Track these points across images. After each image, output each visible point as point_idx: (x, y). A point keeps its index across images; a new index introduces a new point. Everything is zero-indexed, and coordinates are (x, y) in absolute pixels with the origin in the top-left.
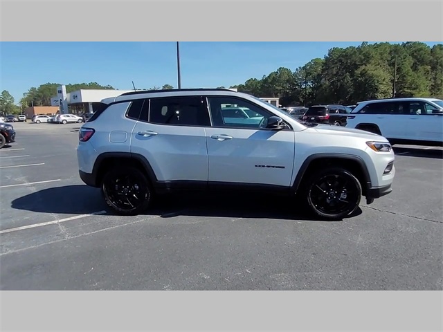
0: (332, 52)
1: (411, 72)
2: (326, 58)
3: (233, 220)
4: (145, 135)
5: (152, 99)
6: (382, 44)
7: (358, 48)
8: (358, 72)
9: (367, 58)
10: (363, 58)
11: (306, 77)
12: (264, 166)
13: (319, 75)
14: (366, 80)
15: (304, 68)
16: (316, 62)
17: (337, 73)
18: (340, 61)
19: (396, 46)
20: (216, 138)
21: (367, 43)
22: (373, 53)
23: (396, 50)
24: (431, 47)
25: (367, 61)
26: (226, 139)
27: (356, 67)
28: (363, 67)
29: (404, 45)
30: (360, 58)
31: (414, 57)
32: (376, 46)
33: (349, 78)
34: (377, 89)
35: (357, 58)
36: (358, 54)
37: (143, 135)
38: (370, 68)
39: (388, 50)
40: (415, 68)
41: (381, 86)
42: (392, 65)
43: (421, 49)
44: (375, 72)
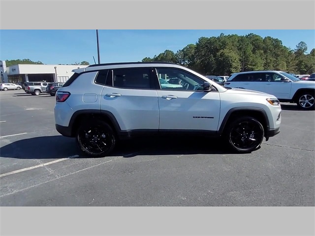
0: (201, 40)
1: (252, 55)
2: (197, 44)
3: (178, 156)
4: (111, 97)
5: (114, 70)
6: (233, 35)
7: (218, 38)
8: (219, 54)
9: (224, 45)
10: (221, 44)
11: (184, 57)
12: (199, 117)
13: (193, 56)
14: (224, 59)
15: (183, 50)
16: (190, 47)
17: (205, 54)
18: (207, 46)
19: (242, 37)
20: (165, 98)
21: (223, 34)
22: (228, 41)
23: (241, 39)
24: (264, 38)
25: (224, 47)
26: (173, 98)
27: (218, 50)
28: (222, 51)
29: (247, 37)
30: (220, 45)
31: (253, 44)
32: (230, 37)
33: (213, 58)
34: (231, 65)
35: (217, 45)
36: (218, 41)
37: (110, 96)
38: (226, 51)
39: (237, 39)
40: (254, 51)
41: (234, 64)
42: (240, 49)
43: (257, 40)
44: (229, 54)
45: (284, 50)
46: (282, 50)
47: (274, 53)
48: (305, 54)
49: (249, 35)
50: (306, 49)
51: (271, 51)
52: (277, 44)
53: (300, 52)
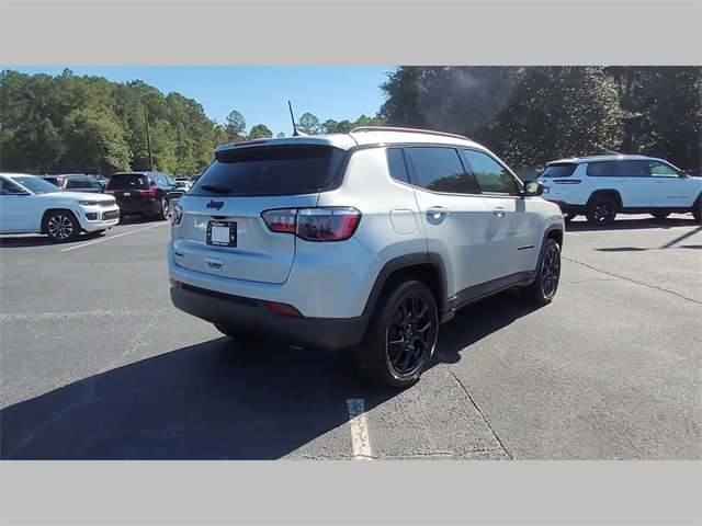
7: (58, 79)
8: (70, 119)
9: (79, 98)
10: (73, 96)
14: (87, 133)
17: (25, 116)
18: (28, 96)
19: (120, 86)
21: (71, 72)
22: (88, 91)
23: (119, 91)
24: (166, 95)
25: (81, 103)
27: (66, 111)
28: (78, 112)
29: (129, 85)
30: (67, 96)
31: (147, 106)
33: (55, 131)
34: (107, 150)
35: (58, 95)
36: (59, 86)
38: (89, 114)
39: (109, 90)
40: (150, 120)
41: (113, 145)
42: (120, 113)
43: (154, 96)
44: (99, 122)
45: (208, 124)
46: (205, 124)
47: (192, 128)
48: (243, 134)
49: (134, 83)
50: (243, 126)
51: (185, 124)
52: (194, 110)
53: (232, 131)
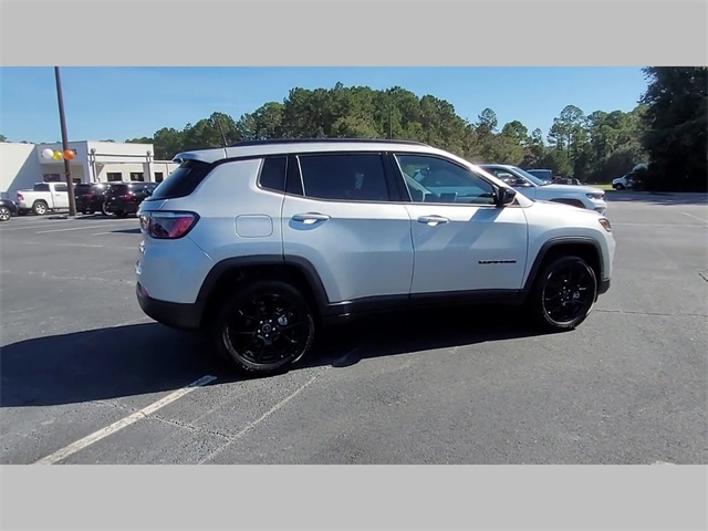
0: (295, 94)
1: (401, 131)
2: (287, 103)
4: (307, 221)
6: (361, 89)
7: (331, 92)
8: (336, 126)
9: (345, 108)
10: (340, 106)
11: (258, 128)
13: (277, 128)
15: (254, 115)
16: (271, 108)
17: (305, 126)
18: (308, 108)
20: (426, 223)
21: (342, 85)
22: (352, 100)
23: (379, 98)
24: (420, 98)
25: (346, 111)
26: (440, 222)
27: (333, 119)
28: (342, 120)
29: (389, 92)
30: (337, 106)
31: (402, 110)
32: (357, 91)
33: (323, 135)
35: (330, 106)
36: (331, 99)
37: (302, 221)
38: (351, 122)
39: (371, 98)
40: (404, 124)
42: (377, 118)
43: (409, 100)
44: (358, 128)
45: (458, 123)
46: (455, 124)
47: (442, 129)
48: (493, 132)
49: (392, 90)
50: (495, 123)
51: (435, 124)
52: (445, 110)
53: (484, 129)
